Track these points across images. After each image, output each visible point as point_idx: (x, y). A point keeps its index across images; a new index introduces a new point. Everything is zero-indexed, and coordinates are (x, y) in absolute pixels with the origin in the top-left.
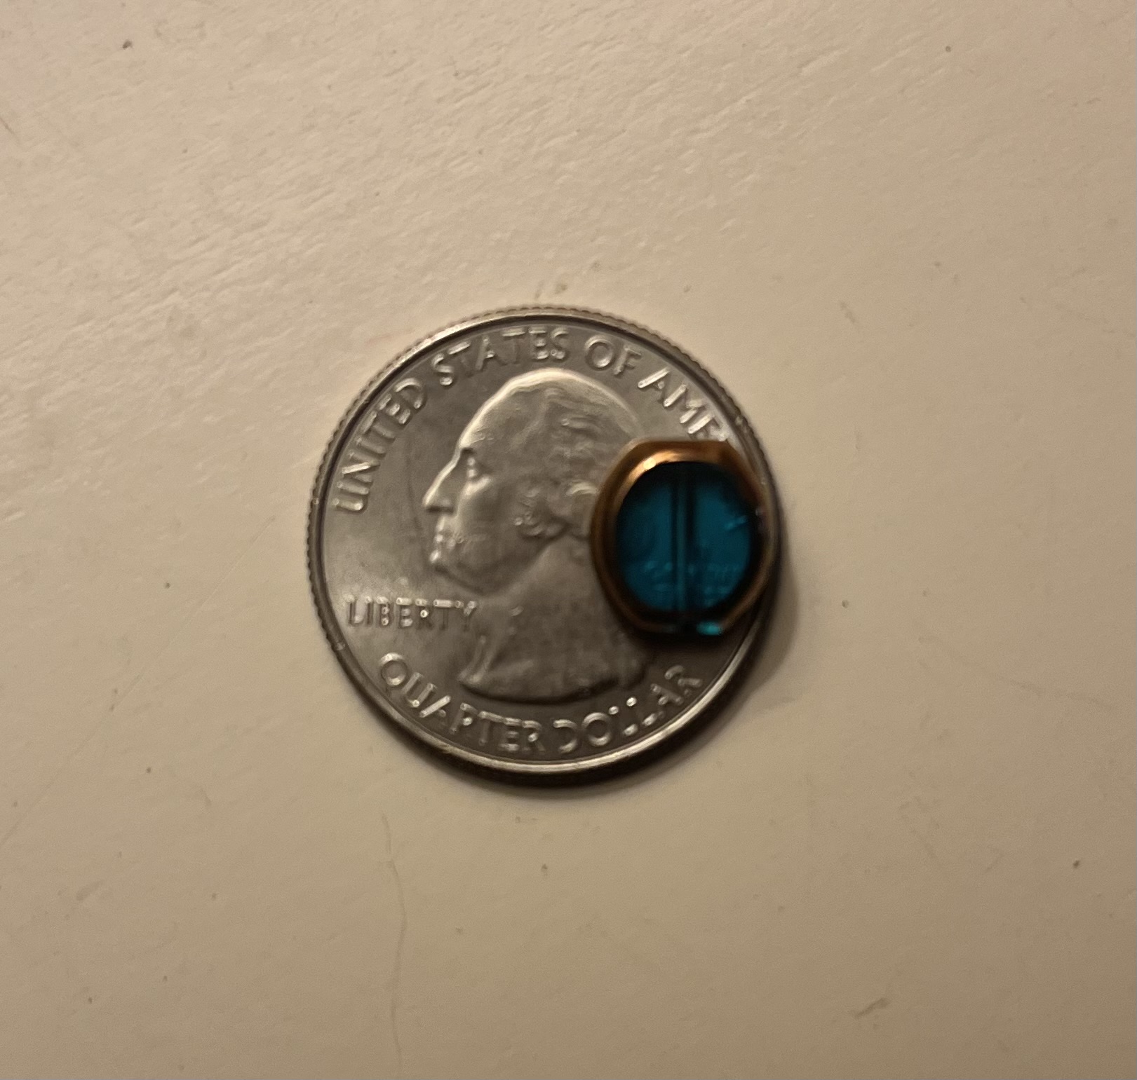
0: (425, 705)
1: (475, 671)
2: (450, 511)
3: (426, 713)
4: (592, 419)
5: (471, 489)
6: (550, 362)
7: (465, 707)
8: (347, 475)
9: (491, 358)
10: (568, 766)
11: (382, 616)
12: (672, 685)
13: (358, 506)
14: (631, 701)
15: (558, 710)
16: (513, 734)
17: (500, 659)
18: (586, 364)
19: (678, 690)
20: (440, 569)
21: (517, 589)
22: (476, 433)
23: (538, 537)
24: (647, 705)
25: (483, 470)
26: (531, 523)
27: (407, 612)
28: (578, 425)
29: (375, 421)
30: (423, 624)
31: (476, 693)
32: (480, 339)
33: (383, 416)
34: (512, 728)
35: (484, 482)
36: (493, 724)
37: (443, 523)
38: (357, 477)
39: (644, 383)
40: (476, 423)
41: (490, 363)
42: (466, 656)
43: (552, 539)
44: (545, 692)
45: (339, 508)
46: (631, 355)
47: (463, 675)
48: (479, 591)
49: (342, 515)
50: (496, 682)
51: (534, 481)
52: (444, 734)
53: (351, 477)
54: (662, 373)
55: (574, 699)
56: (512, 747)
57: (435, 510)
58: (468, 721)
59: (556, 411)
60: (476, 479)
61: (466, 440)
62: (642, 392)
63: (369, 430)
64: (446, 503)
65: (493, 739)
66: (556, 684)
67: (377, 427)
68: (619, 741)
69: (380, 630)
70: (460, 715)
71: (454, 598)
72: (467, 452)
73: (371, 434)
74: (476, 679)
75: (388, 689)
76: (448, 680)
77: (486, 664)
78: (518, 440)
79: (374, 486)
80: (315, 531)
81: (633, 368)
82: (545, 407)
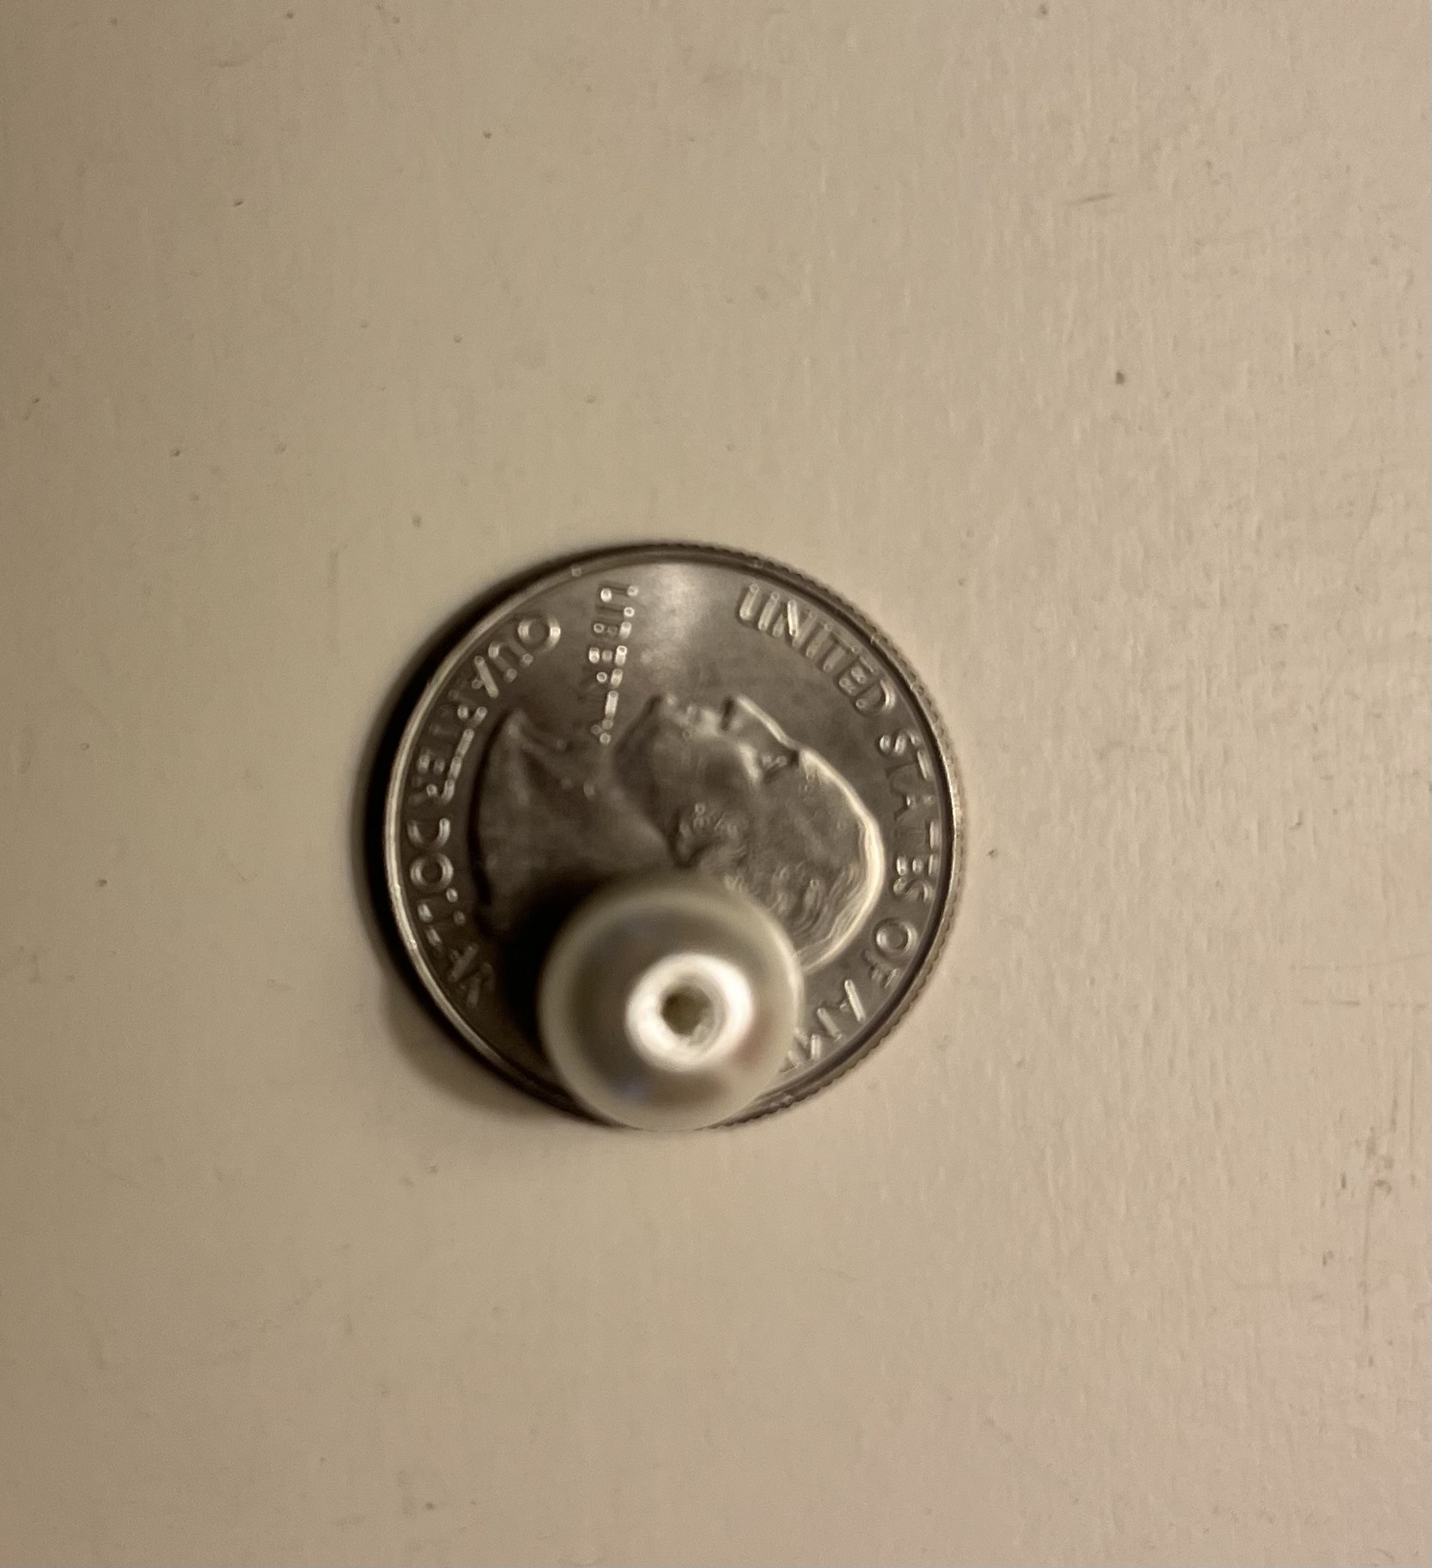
0: (491, 664)
1: (521, 730)
2: (725, 726)
3: (480, 664)
4: (815, 916)
5: (747, 754)
6: (891, 875)
7: (481, 714)
8: (786, 606)
9: (905, 802)
10: (391, 829)
11: (607, 625)
12: (474, 970)
13: (746, 612)
14: (460, 918)
15: (462, 826)
16: (440, 767)
17: (534, 765)
18: (883, 917)
19: (466, 977)
21: (617, 797)
22: (816, 771)
23: (676, 829)
24: (453, 936)
25: (770, 775)
26: (695, 824)
27: (607, 657)
28: (809, 898)
29: (848, 651)
30: (589, 675)
31: (495, 729)
32: (932, 792)
33: (854, 661)
34: (447, 768)
35: (753, 773)
36: (455, 743)
37: (710, 716)
38: (781, 617)
39: (850, 987)
40: (827, 773)
41: (899, 800)
44: (486, 813)
45: (745, 591)
46: (886, 976)
47: (520, 714)
48: (621, 748)
49: (737, 594)
50: (504, 754)
51: (748, 836)
52: (452, 682)
53: (782, 610)
54: (859, 1011)
55: (472, 847)
56: (424, 763)
57: (728, 708)
58: (463, 713)
59: (829, 875)
60: (759, 762)
61: (810, 759)
62: (838, 984)
63: (836, 642)
64: (736, 723)
65: (438, 741)
66: (492, 828)
67: (839, 652)
68: (414, 896)
69: (589, 621)
70: (472, 706)
71: (618, 717)
72: (794, 758)
73: (832, 643)
74: (511, 731)
75: (515, 619)
76: (517, 697)
77: (528, 746)
79: (767, 637)
80: (721, 557)
81: (870, 975)
82: (835, 861)
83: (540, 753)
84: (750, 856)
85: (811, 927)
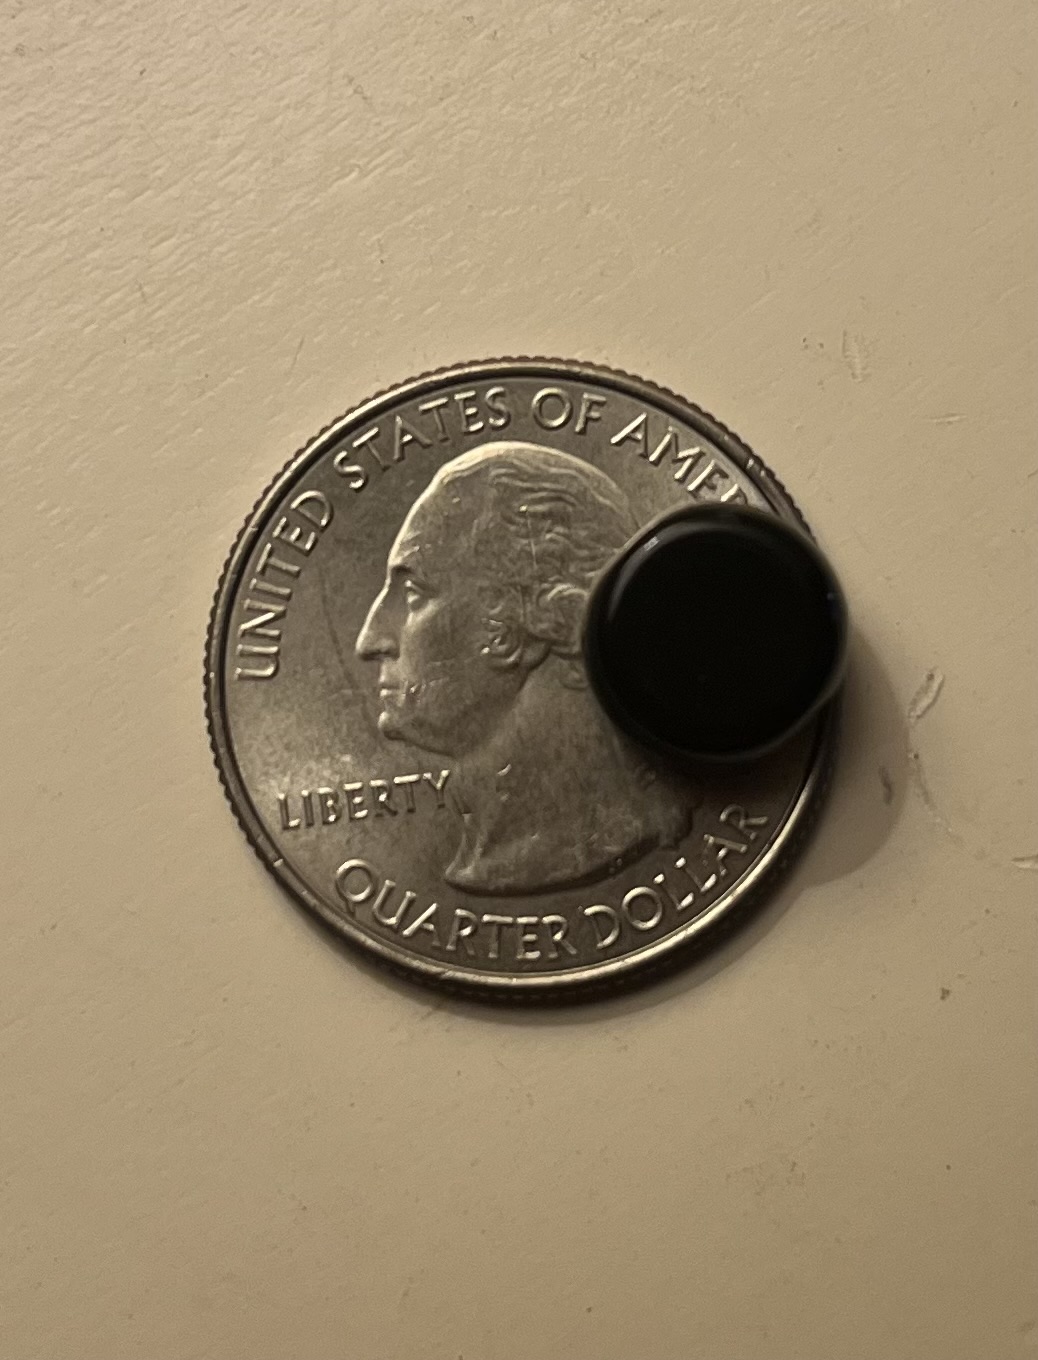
0: (405, 920)
1: (464, 864)
2: (393, 654)
3: (406, 932)
5: (414, 620)
6: (488, 435)
7: (459, 912)
8: (245, 633)
9: (409, 443)
10: (616, 966)
11: (326, 811)
12: (729, 829)
13: (268, 670)
14: (681, 862)
15: (586, 893)
16: (530, 937)
17: (495, 840)
18: (535, 428)
19: (742, 837)
20: (392, 734)
21: (499, 740)
22: (407, 543)
23: (515, 665)
24: (702, 863)
25: (427, 592)
26: (502, 648)
27: (358, 800)
28: (541, 508)
29: (270, 554)
30: (383, 811)
31: (470, 892)
32: (391, 420)
33: (281, 546)
34: (528, 928)
35: (431, 607)
36: (501, 925)
37: (386, 671)
38: (260, 631)
39: (615, 440)
40: (404, 533)
41: (409, 448)
42: (451, 845)
43: (534, 666)
44: (564, 873)
45: (242, 678)
46: (593, 404)
47: (448, 871)
48: (451, 755)
49: (249, 686)
50: (494, 871)
51: (499, 594)
52: (438, 957)
53: (251, 634)
54: (638, 419)
55: (602, 875)
56: (533, 955)
57: (372, 656)
58: (466, 931)
59: (507, 496)
60: (419, 606)
61: (394, 559)
62: (617, 448)
63: (266, 566)
64: (385, 644)
65: (504, 949)
66: (577, 861)
67: (273, 561)
68: (674, 921)
69: (325, 830)
70: (456, 925)
71: (420, 771)
72: (401, 571)
73: (268, 572)
74: (467, 873)
75: (351, 910)
76: (432, 881)
77: (478, 850)
78: (465, 543)
79: (283, 640)
80: (216, 714)
81: (597, 420)
82: (493, 493)
83: (481, 839)
84: (517, 579)
85: (570, 494)
